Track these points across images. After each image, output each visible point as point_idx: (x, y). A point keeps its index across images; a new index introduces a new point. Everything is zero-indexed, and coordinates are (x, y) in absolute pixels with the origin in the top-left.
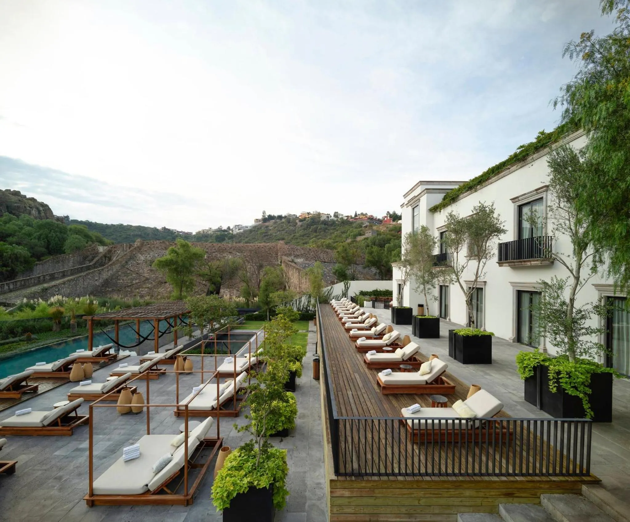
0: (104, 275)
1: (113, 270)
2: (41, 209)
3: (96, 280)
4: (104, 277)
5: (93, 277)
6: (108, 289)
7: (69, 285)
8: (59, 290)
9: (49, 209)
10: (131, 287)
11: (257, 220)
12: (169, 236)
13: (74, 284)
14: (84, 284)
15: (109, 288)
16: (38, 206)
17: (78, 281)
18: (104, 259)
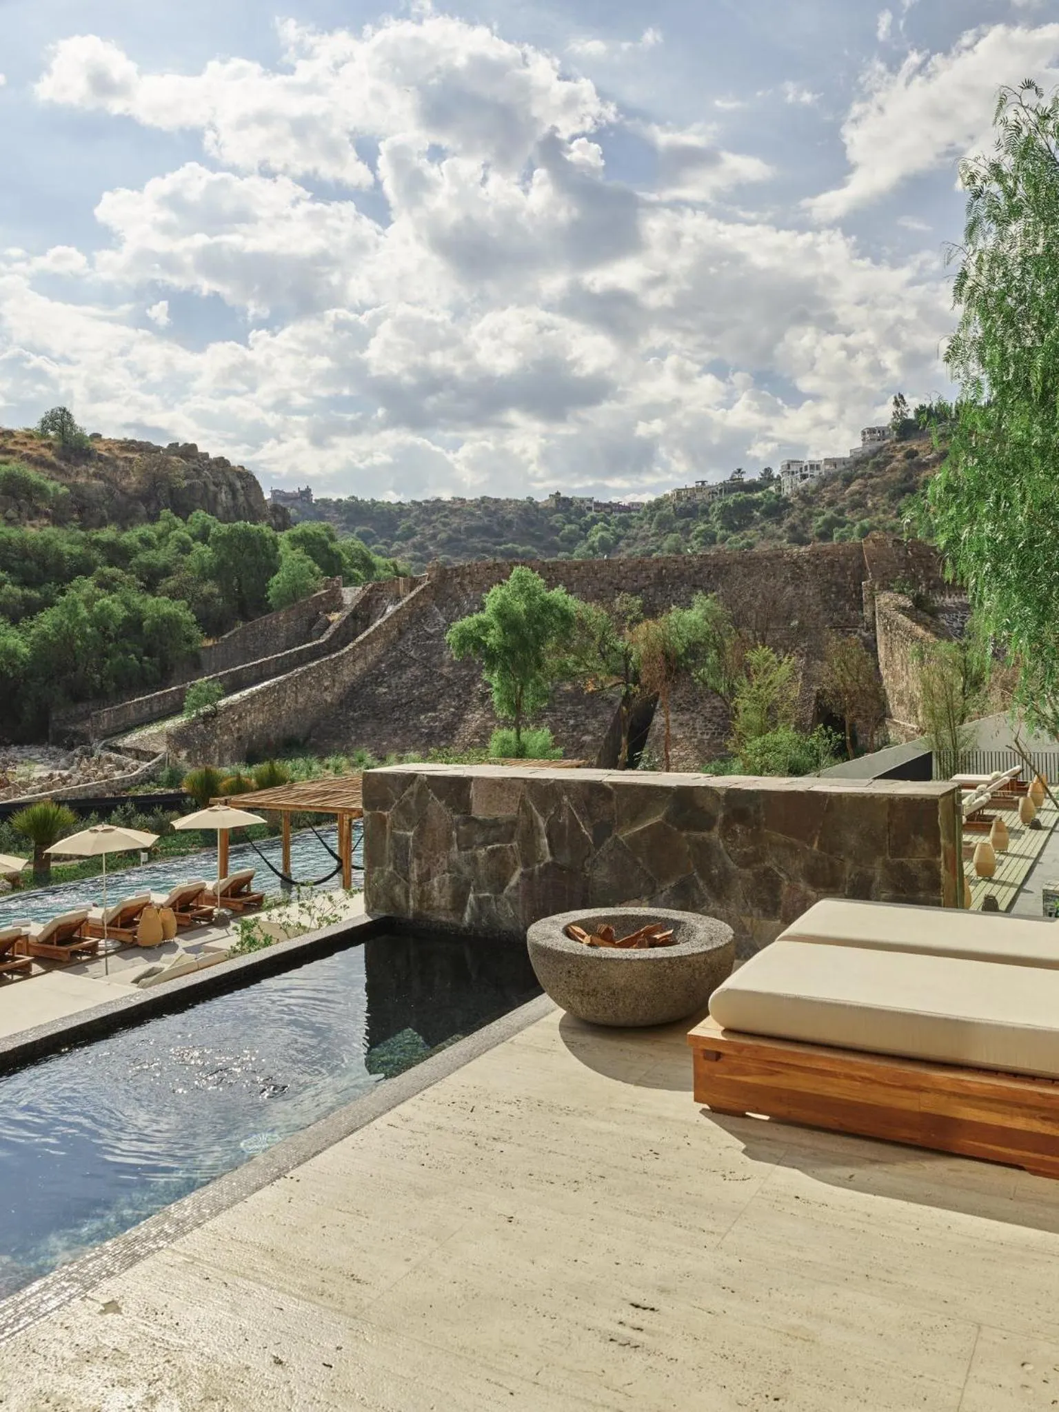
0: (345, 672)
1: (366, 658)
2: (239, 484)
3: (326, 689)
4: (347, 679)
5: (319, 680)
6: (351, 714)
7: (264, 704)
8: (240, 717)
9: (256, 483)
10: (406, 709)
11: (872, 431)
12: (571, 522)
13: (274, 701)
14: (297, 702)
15: (355, 711)
16: (232, 478)
17: (282, 694)
18: (351, 624)
